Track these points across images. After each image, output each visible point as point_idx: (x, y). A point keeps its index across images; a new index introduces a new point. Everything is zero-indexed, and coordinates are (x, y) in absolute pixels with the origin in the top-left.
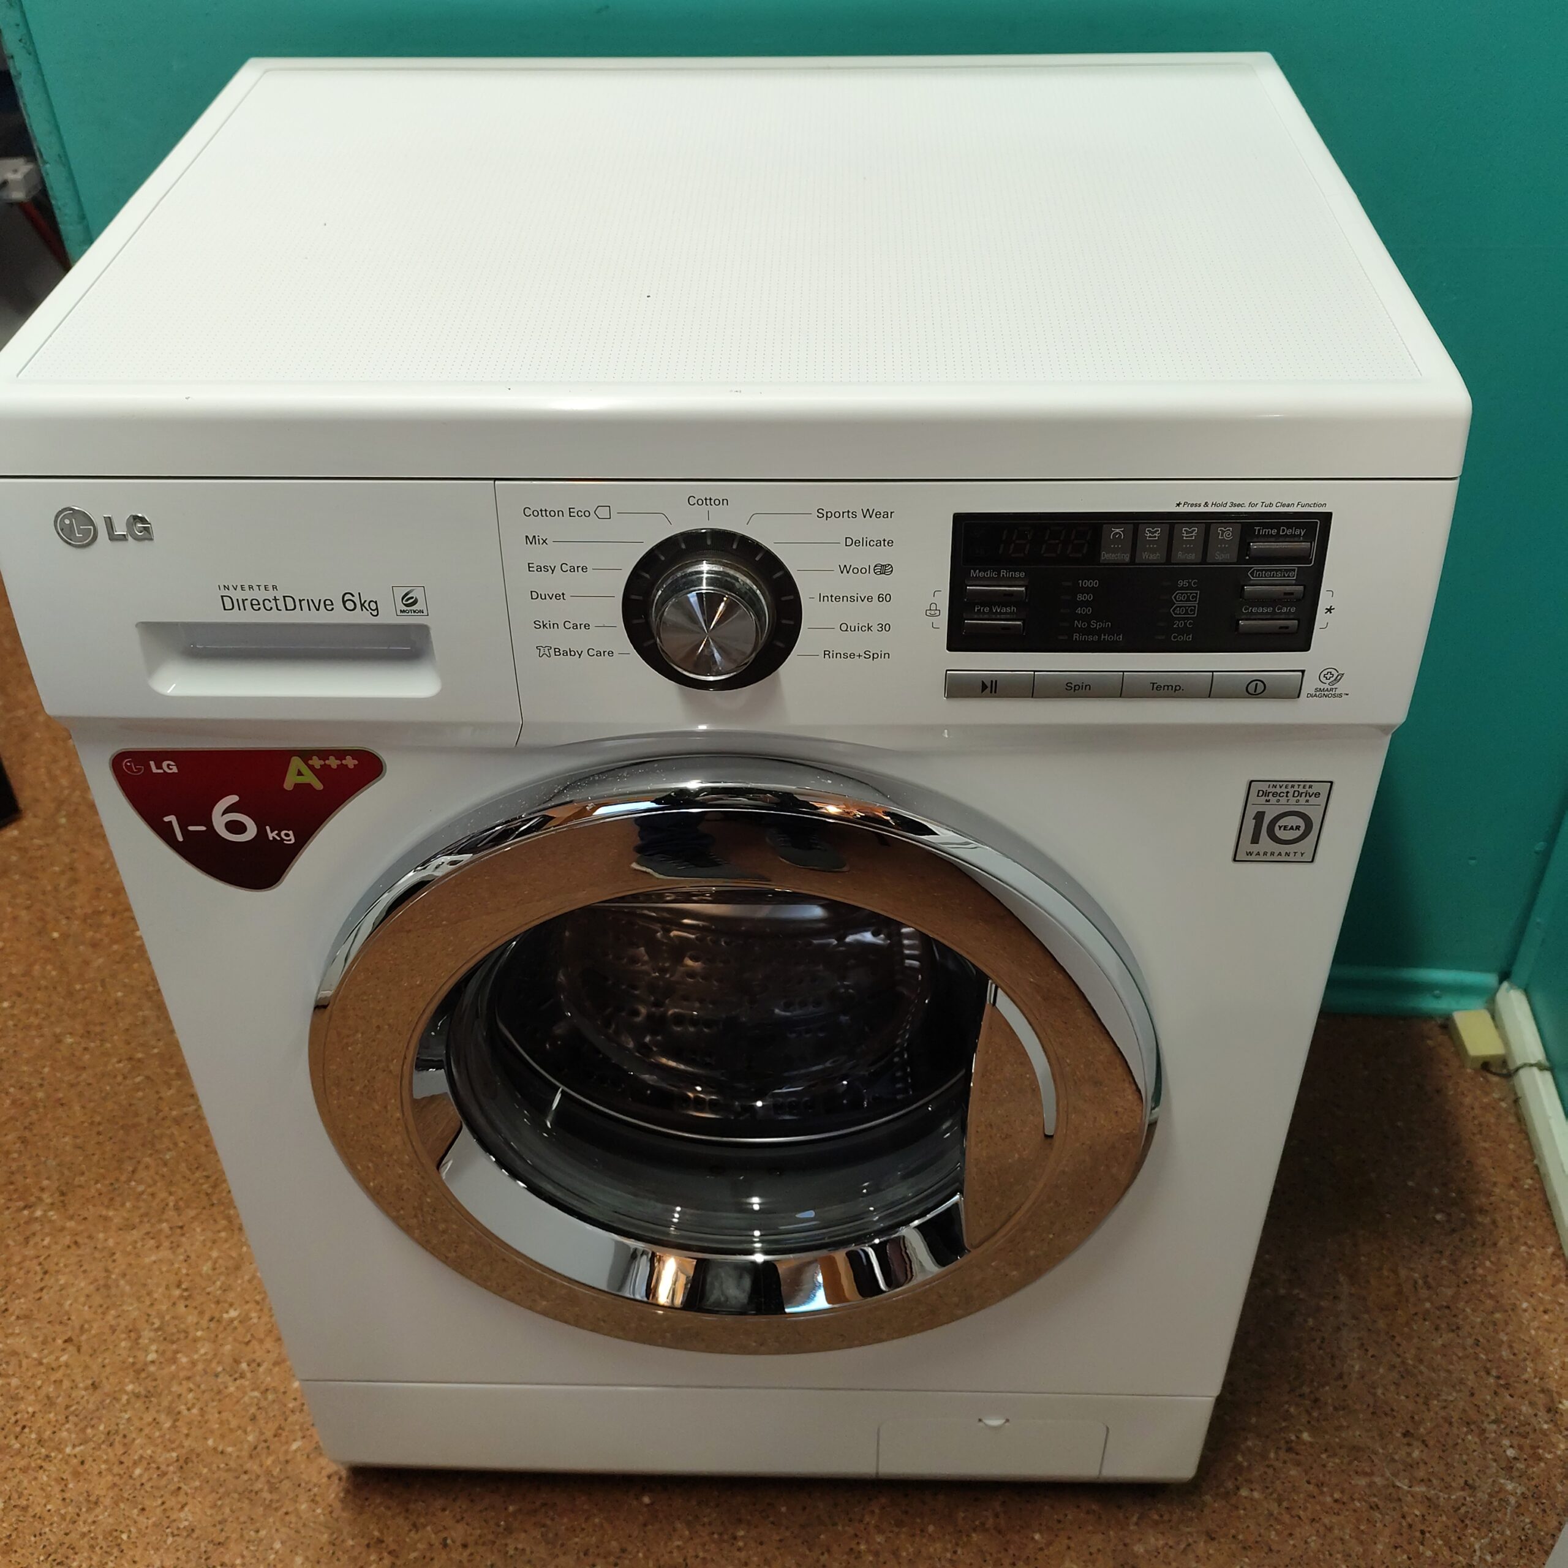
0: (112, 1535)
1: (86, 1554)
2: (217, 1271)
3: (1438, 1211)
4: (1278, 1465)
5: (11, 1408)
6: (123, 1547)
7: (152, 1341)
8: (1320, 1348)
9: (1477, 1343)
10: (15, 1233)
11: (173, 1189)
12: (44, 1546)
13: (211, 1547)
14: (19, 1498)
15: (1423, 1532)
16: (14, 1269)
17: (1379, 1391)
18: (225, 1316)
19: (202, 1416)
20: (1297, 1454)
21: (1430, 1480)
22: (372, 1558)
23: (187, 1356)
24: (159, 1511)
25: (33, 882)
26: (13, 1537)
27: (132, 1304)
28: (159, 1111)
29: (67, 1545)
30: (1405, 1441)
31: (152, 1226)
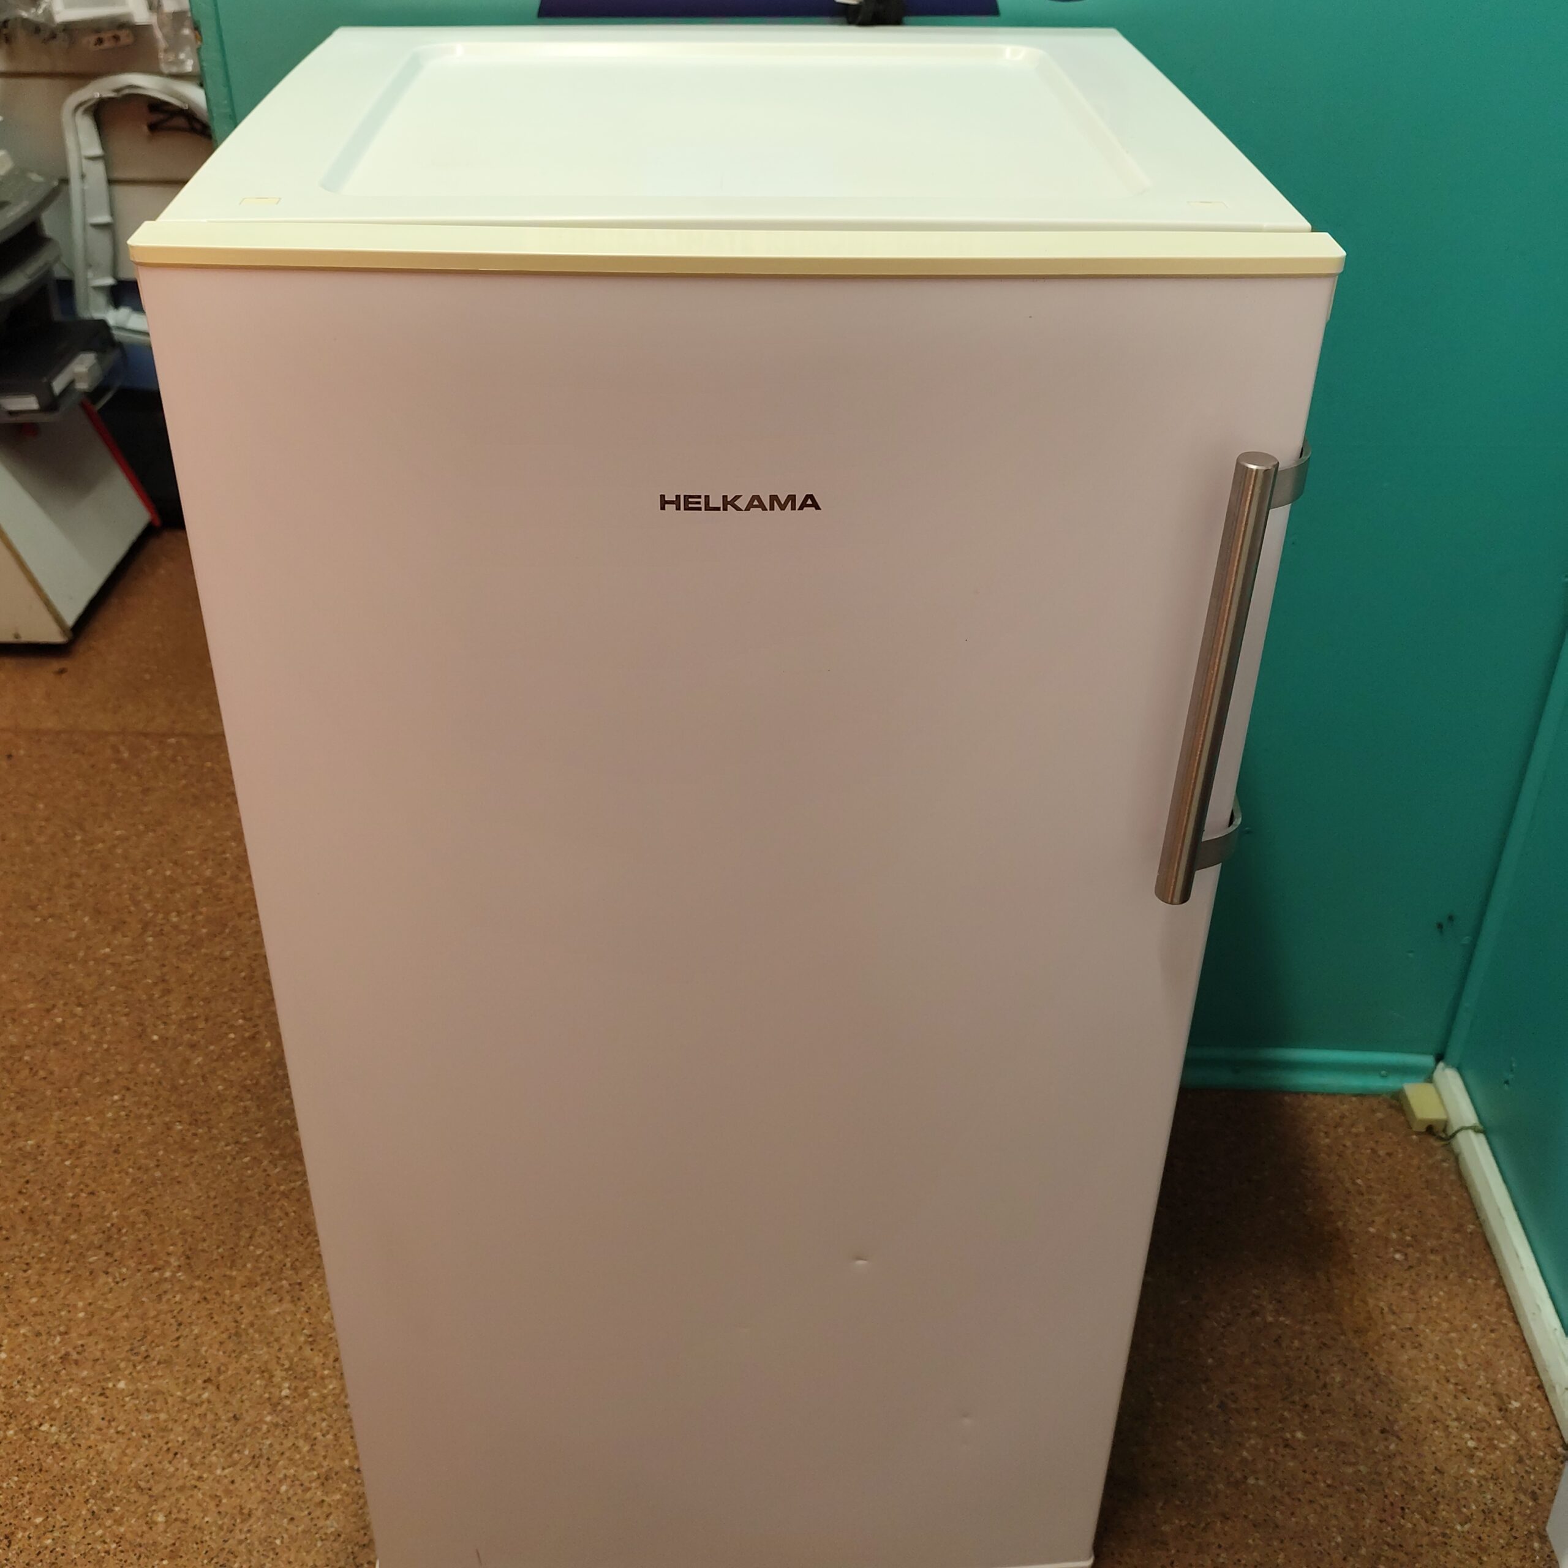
0: (267, 1540)
1: (245, 1558)
3: (1397, 1251)
4: (1279, 1458)
5: (162, 1437)
6: (277, 1550)
7: (284, 1379)
8: (1306, 1364)
9: (1437, 1357)
10: (147, 1292)
11: (289, 1252)
12: (207, 1552)
13: (356, 1548)
14: (179, 1512)
15: (1403, 1509)
16: (151, 1322)
17: (1358, 1398)
20: (1294, 1449)
21: (1406, 1467)
23: (318, 1391)
24: (307, 1520)
25: (130, 992)
26: (177, 1545)
27: (262, 1349)
28: (268, 1186)
29: (227, 1550)
30: (1383, 1435)
31: (273, 1283)
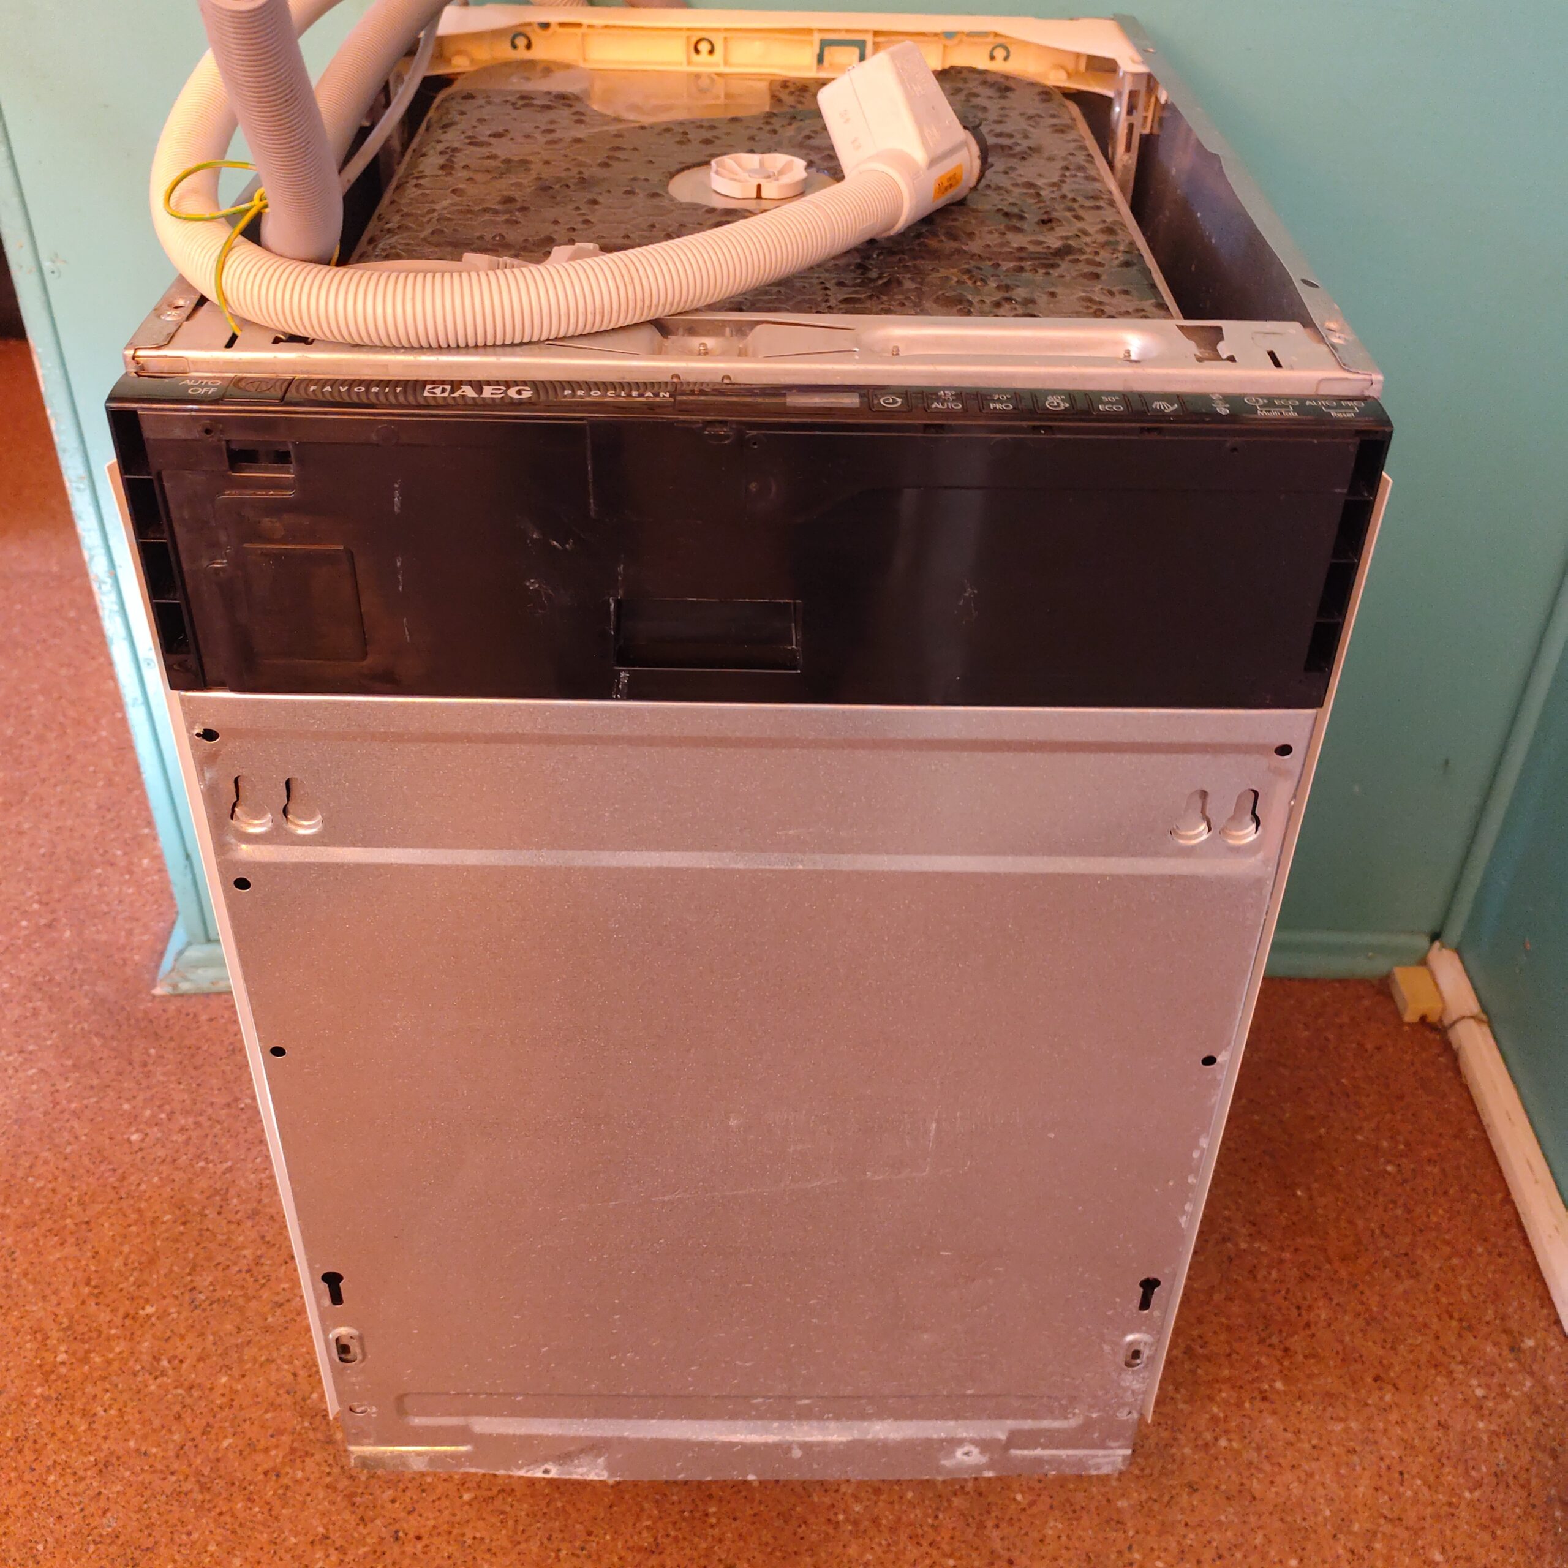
2: (130, 1266)
4: (1254, 1414)
7: (61, 1341)
8: (1285, 1299)
18: (141, 1312)
19: (122, 1417)
20: (1272, 1403)
21: (1404, 1423)
22: (318, 1556)
23: (101, 1356)
24: (77, 1518)
27: (36, 1304)
28: (56, 1104)
30: (1376, 1385)
31: (55, 1222)
